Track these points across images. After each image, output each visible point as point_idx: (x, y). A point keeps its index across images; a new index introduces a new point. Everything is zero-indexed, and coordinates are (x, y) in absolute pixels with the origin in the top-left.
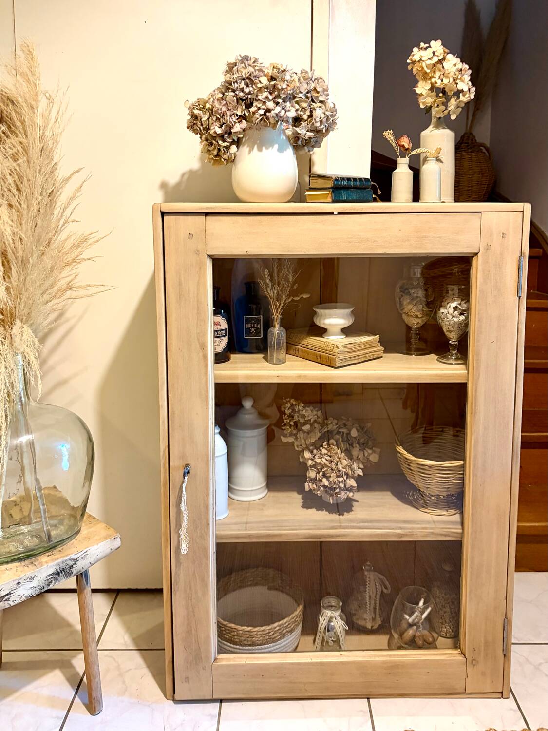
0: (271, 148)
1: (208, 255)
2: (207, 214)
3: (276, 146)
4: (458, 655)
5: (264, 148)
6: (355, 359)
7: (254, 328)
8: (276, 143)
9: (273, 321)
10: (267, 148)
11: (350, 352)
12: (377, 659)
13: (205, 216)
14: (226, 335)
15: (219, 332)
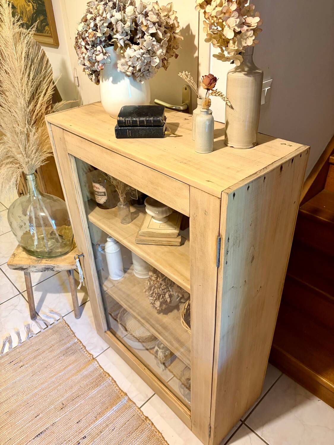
1: (68, 153)
4: (189, 416)
6: (152, 242)
7: (132, 193)
13: (63, 130)
14: (105, 195)
15: (99, 193)
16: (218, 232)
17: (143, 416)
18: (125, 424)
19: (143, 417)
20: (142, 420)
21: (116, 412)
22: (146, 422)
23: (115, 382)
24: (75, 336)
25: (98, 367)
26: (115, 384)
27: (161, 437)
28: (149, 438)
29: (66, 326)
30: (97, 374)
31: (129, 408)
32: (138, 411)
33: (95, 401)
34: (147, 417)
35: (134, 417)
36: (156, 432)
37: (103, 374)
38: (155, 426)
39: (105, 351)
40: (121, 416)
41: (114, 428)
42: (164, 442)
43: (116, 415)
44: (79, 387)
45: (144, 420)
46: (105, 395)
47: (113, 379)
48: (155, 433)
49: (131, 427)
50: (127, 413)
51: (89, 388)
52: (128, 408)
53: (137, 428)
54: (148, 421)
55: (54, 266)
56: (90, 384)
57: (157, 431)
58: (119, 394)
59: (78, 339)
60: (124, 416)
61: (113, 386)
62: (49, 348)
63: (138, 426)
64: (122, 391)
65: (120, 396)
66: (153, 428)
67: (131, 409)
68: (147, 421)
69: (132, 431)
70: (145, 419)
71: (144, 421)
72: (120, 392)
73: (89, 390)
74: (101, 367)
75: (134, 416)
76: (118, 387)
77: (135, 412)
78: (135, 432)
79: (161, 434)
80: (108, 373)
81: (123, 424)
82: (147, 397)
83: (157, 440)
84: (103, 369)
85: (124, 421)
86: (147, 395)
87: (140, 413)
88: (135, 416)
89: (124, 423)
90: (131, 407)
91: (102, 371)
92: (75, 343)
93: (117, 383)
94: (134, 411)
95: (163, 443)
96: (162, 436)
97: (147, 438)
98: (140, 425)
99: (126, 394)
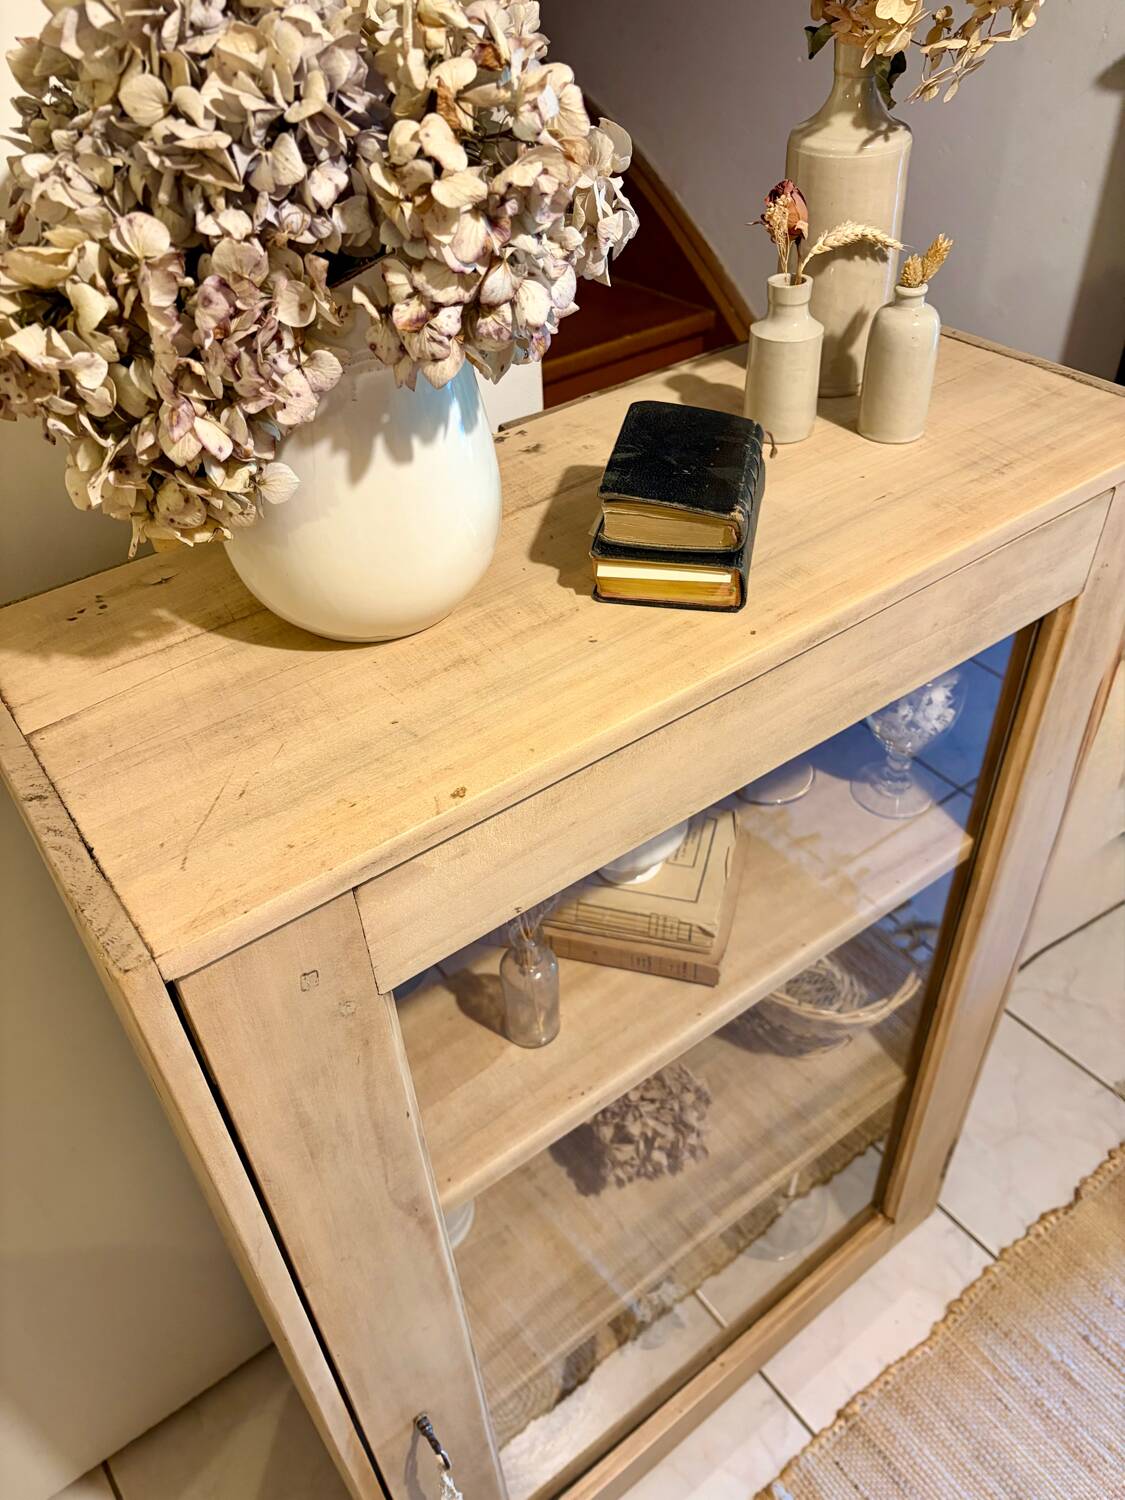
0: (441, 430)
1: (385, 994)
5: (416, 443)
10: (428, 438)
13: (356, 893)
17: (836, 1429)
20: (851, 1434)
22: (857, 1418)
27: (899, 1367)
28: (906, 1409)
32: (822, 1445)
34: (840, 1414)
36: (887, 1383)
38: (867, 1387)
42: (914, 1356)
45: (850, 1424)
48: (889, 1387)
49: (875, 1475)
53: (880, 1452)
54: (857, 1407)
57: (883, 1380)
63: (872, 1450)
66: (875, 1392)
68: (855, 1414)
70: (847, 1421)
71: (854, 1426)
75: (837, 1464)
77: (825, 1457)
79: (889, 1367)
82: (771, 1403)
83: (911, 1381)
87: (829, 1439)
88: (837, 1459)
90: (808, 1475)
94: (821, 1460)
95: (919, 1362)
96: (897, 1362)
97: (909, 1418)
98: (870, 1440)
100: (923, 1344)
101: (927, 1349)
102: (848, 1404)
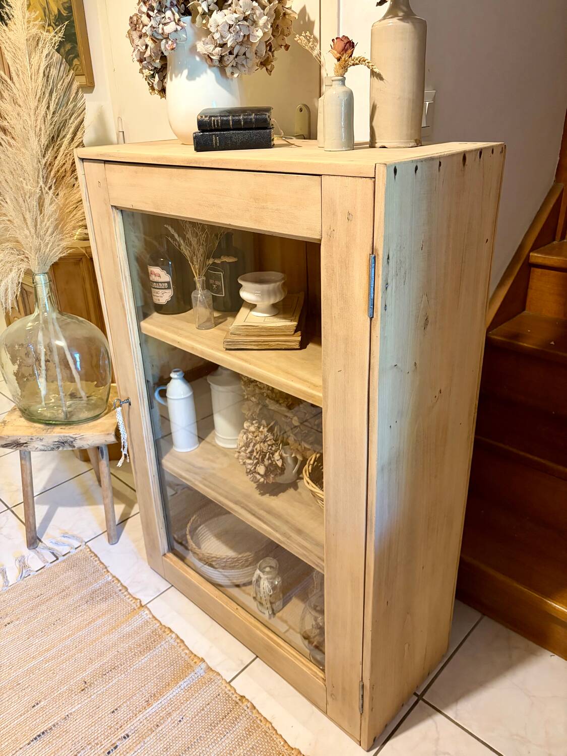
1: (112, 206)
2: (106, 162)
3: (185, 72)
4: (321, 680)
6: (251, 345)
7: (215, 284)
8: (185, 69)
9: (195, 283)
11: (247, 336)
12: (258, 632)
13: (104, 164)
14: (169, 288)
15: (160, 284)
16: (371, 246)
17: (235, 695)
18: (203, 709)
19: (236, 697)
20: (234, 702)
21: (186, 691)
22: (241, 704)
23: (182, 641)
24: (108, 571)
25: (150, 618)
26: (182, 644)
27: (270, 728)
28: (249, 732)
29: (91, 557)
30: (149, 630)
31: (210, 683)
32: (226, 687)
33: (146, 675)
34: (243, 697)
35: (219, 697)
36: (261, 721)
37: (159, 630)
38: (258, 711)
39: (163, 594)
40: (194, 697)
41: (182, 718)
42: (278, 736)
43: (184, 696)
44: (116, 653)
45: (238, 701)
46: (164, 664)
47: (178, 637)
48: (259, 722)
49: (214, 714)
50: (205, 691)
51: (134, 654)
52: (207, 682)
53: (226, 716)
55: (74, 436)
56: (136, 646)
57: (262, 719)
58: (191, 661)
59: (114, 577)
60: (200, 696)
61: (178, 648)
62: (60, 593)
63: (226, 712)
64: (195, 655)
65: (192, 663)
66: (255, 715)
67: (213, 683)
68: (243, 703)
69: (216, 722)
70: (239, 700)
71: (237, 703)
72: (191, 658)
73: (134, 656)
74: (156, 619)
75: (219, 695)
76: (188, 649)
77: (221, 689)
78: (222, 723)
79: (271, 724)
80: (169, 628)
81: (199, 711)
82: (242, 663)
83: (264, 734)
84: (159, 621)
85: (201, 705)
86: (242, 661)
87: (229, 691)
88: (221, 695)
89: (201, 708)
90: (212, 680)
91: (158, 624)
92: (109, 583)
93: (186, 643)
94: (220, 687)
95: (275, 739)
96: (272, 727)
97: (244, 732)
98: (231, 711)
99: (203, 660)
100: (285, 742)
101: (282, 743)
102: (247, 700)
